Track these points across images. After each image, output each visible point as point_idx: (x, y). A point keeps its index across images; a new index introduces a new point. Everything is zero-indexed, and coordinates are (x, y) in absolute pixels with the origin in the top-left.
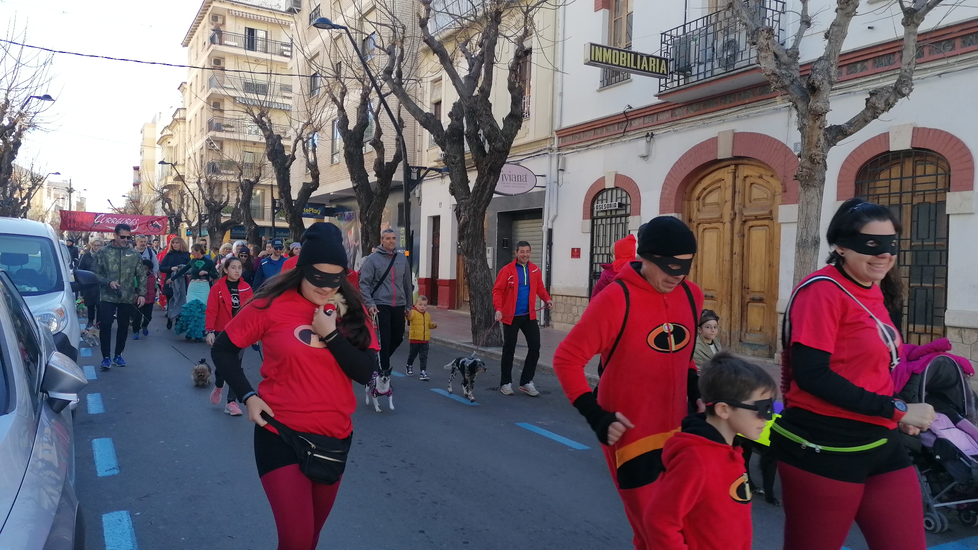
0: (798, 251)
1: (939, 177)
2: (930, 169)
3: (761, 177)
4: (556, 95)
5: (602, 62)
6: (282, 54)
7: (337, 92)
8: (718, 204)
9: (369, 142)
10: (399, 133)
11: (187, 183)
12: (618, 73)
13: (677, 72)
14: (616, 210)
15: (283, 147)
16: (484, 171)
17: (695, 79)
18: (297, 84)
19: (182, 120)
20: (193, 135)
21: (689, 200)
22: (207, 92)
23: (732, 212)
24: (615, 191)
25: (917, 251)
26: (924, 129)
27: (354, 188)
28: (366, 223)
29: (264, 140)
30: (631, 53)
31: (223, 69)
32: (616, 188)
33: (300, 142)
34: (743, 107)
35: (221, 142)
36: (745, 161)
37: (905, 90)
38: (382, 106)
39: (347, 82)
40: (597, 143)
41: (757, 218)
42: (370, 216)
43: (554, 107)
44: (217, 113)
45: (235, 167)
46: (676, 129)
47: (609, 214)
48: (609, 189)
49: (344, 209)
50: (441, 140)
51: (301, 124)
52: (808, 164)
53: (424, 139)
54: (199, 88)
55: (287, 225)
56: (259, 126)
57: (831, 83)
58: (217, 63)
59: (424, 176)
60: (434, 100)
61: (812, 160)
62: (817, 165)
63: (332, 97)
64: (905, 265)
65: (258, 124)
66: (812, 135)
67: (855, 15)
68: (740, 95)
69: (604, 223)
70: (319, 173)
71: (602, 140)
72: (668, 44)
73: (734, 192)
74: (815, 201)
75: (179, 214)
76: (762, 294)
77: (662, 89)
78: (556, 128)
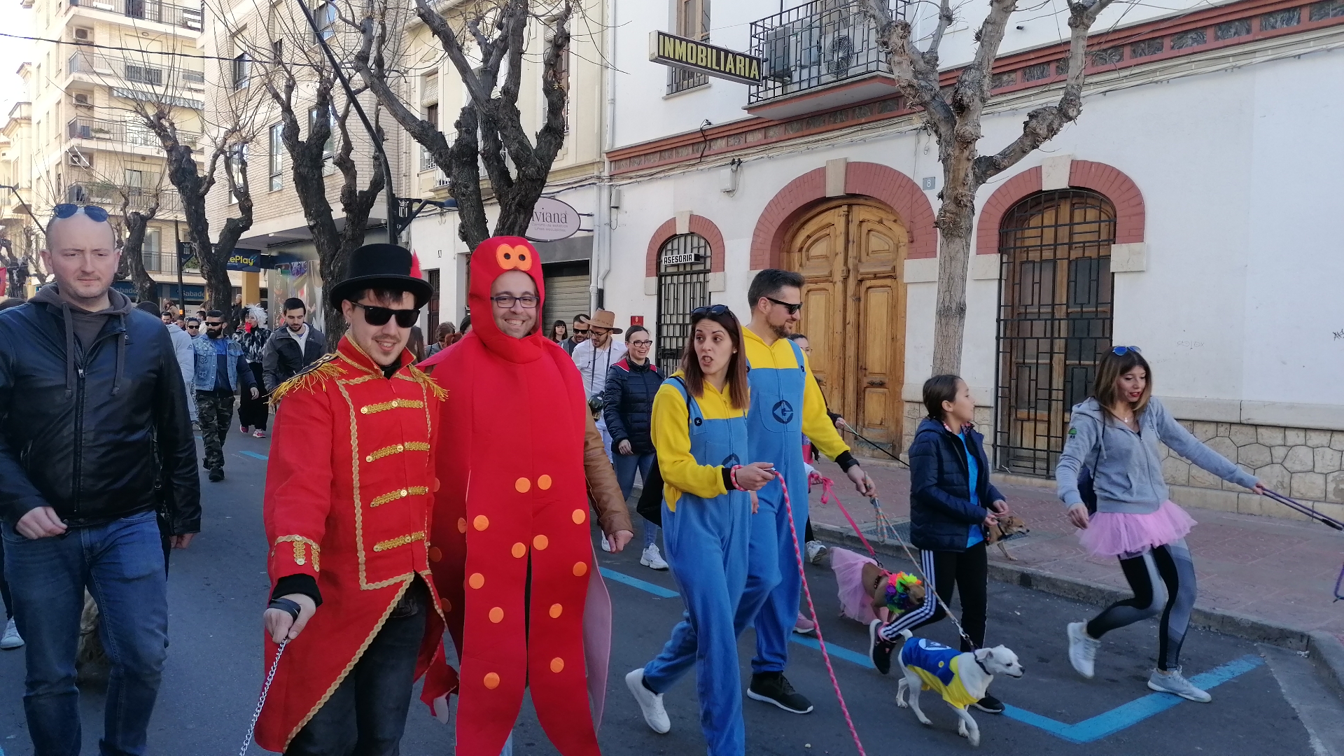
0: (939, 322)
1: (1103, 224)
2: (1092, 214)
3: (881, 222)
4: (605, 102)
5: (674, 59)
6: (185, 25)
7: (280, 84)
8: (826, 257)
9: (331, 159)
10: (379, 148)
11: (37, 217)
12: (691, 75)
13: (772, 78)
14: (692, 264)
15: (194, 164)
16: (510, 207)
17: (796, 87)
18: (213, 72)
19: (26, 121)
20: (43, 142)
21: (789, 252)
22: (66, 78)
23: (844, 268)
24: (689, 238)
25: (1074, 320)
26: (1085, 162)
27: (311, 228)
28: (330, 279)
29: (164, 154)
30: (712, 47)
31: (91, 44)
32: (692, 234)
33: (222, 157)
34: (858, 128)
35: (90, 155)
36: (861, 201)
37: (1072, 113)
38: (352, 108)
39: (295, 70)
40: (663, 171)
41: (876, 277)
42: (337, 270)
43: (603, 118)
44: (82, 112)
45: (117, 195)
46: (770, 155)
47: (681, 269)
48: (682, 235)
49: (291, 258)
50: (444, 161)
51: (223, 131)
52: (952, 207)
53: (412, 156)
54: (53, 72)
55: (201, 281)
56: (156, 132)
57: (983, 100)
58: (82, 36)
59: (419, 211)
60: (428, 101)
61: (957, 202)
62: (964, 209)
63: (272, 92)
64: (1059, 338)
65: (154, 128)
66: (959, 169)
67: (1014, 10)
68: (854, 111)
69: (675, 281)
70: (252, 205)
71: (671, 167)
72: (760, 39)
73: (847, 241)
74: (961, 256)
75: (25, 264)
76: (882, 376)
77: (753, 99)
78: (607, 148)
